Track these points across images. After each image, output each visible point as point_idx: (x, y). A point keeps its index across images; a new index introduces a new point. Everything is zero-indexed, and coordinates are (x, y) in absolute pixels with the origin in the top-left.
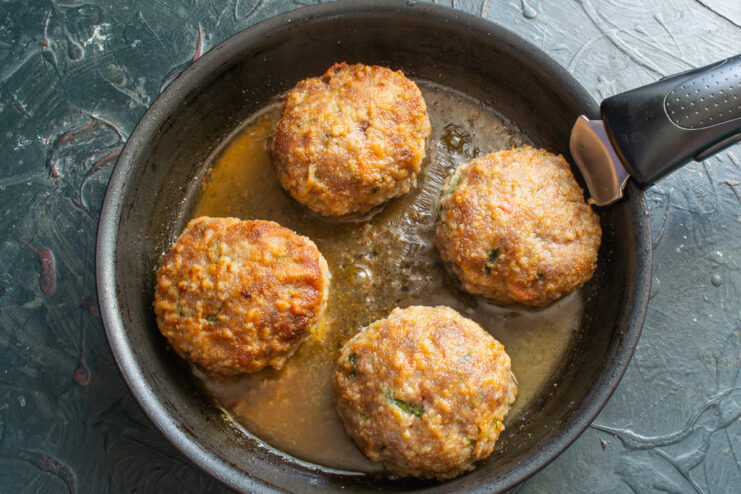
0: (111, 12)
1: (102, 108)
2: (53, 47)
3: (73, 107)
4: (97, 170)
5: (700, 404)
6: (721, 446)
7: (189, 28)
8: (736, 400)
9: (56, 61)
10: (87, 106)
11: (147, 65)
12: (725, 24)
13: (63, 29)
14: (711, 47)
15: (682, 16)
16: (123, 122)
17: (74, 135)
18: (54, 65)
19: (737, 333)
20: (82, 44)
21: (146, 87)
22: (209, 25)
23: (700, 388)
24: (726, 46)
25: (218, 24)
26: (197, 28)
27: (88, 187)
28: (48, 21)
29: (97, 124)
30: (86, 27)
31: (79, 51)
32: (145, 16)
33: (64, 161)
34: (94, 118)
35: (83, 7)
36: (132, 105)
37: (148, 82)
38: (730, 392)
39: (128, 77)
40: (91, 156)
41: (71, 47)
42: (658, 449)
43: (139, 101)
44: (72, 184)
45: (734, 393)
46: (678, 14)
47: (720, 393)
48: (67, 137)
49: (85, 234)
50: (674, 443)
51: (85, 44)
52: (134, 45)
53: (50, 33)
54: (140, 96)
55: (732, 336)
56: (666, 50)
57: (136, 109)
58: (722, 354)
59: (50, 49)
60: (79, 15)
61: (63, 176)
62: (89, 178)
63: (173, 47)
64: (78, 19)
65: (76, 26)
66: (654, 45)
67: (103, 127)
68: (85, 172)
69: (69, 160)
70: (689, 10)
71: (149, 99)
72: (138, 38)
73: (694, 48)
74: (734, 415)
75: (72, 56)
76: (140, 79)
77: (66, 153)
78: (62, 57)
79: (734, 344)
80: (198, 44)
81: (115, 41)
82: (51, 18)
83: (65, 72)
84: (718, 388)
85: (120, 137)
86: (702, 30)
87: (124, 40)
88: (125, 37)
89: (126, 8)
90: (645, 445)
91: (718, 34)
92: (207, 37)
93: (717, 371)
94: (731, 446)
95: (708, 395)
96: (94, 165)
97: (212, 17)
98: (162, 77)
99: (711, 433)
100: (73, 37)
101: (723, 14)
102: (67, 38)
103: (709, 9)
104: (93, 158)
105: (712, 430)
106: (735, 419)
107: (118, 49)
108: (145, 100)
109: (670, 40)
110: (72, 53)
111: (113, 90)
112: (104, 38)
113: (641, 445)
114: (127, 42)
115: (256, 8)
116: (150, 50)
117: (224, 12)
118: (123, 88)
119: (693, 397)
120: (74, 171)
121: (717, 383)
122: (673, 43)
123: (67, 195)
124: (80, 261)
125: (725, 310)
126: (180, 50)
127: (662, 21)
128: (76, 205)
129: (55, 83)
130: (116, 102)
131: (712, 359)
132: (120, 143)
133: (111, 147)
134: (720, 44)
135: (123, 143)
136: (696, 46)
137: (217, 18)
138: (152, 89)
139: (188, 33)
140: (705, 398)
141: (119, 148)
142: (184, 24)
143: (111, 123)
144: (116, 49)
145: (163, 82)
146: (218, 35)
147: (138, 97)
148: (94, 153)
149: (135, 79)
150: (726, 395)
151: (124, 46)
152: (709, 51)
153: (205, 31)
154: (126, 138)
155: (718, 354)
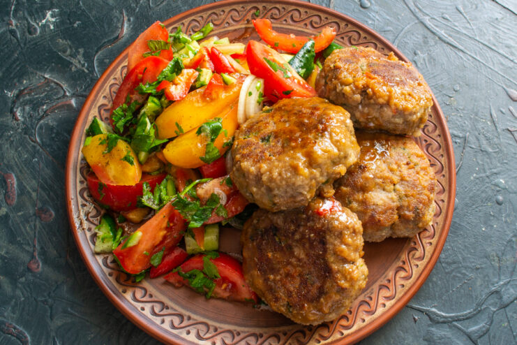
0: (59, 1)
1: (52, 71)
2: (16, 26)
3: (31, 70)
4: (47, 116)
5: (487, 291)
6: (501, 321)
7: (116, 13)
8: (513, 288)
9: (19, 36)
10: (41, 69)
11: (85, 40)
12: (508, 15)
13: (24, 13)
14: (497, 30)
15: (477, 7)
16: (67, 81)
17: (31, 90)
18: (17, 39)
19: (514, 239)
20: (38, 24)
21: (84, 55)
22: (131, 11)
23: (487, 279)
24: (509, 29)
25: (137, 10)
26: (122, 13)
27: (41, 128)
28: (13, 7)
29: (48, 82)
30: (41, 12)
31: (35, 29)
32: (84, 4)
33: (24, 109)
34: (46, 78)
36: (73, 69)
37: (85, 52)
38: (509, 282)
39: (71, 48)
40: (43, 105)
41: (30, 26)
42: (455, 323)
43: (78, 66)
44: (29, 126)
45: (512, 283)
46: (474, 6)
47: (502, 283)
48: (26, 92)
49: (38, 162)
50: (467, 319)
51: (40, 24)
52: (76, 25)
53: (15, 16)
54: (80, 62)
55: (510, 241)
56: (464, 32)
57: (77, 71)
58: (503, 254)
59: (14, 28)
60: (36, 3)
61: (23, 120)
62: (42, 121)
63: (104, 27)
64: (35, 6)
65: (34, 11)
66: (456, 28)
67: (53, 84)
68: (39, 117)
69: (27, 108)
70: (482, 3)
71: (86, 65)
72: (79, 20)
73: (485, 31)
74: (512, 299)
75: (30, 33)
76: (80, 50)
77: (25, 103)
78: (23, 34)
79: (512, 247)
80: (123, 25)
81: (62, 22)
82: (16, 5)
83: (25, 44)
84: (500, 279)
85: (65, 92)
86: (491, 18)
87: (68, 21)
88: (69, 19)
90: (445, 320)
91: (502, 21)
92: (129, 20)
93: (500, 267)
94: (509, 322)
95: (493, 284)
96: (45, 112)
97: (133, 5)
98: (96, 49)
99: (494, 312)
100: (32, 20)
101: (506, 6)
102: (27, 20)
103: (497, 3)
104: (45, 107)
105: (495, 310)
106: (512, 302)
107: (64, 28)
108: (84, 66)
109: (468, 25)
110: (31, 30)
111: (60, 58)
112: (54, 20)
113: (442, 320)
114: (71, 23)
116: (87, 29)
117: (142, 2)
118: (67, 57)
119: (481, 285)
120: (31, 116)
121: (499, 275)
122: (470, 27)
123: (26, 133)
124: (34, 181)
125: (506, 222)
126: (109, 28)
127: (463, 11)
128: (32, 141)
129: (18, 52)
130: (62, 66)
131: (496, 258)
132: (64, 96)
133: (58, 99)
134: (505, 28)
135: (67, 96)
136: (487, 30)
137: (137, 6)
138: (88, 57)
139: (115, 17)
140: (490, 286)
141: (64, 100)
142: (112, 10)
143: (58, 82)
144: (62, 28)
145: (97, 52)
146: (137, 18)
147: (78, 63)
148: (45, 103)
149: (76, 50)
150: (506, 284)
151: (68, 26)
152: (496, 33)
153: (127, 15)
154: (69, 92)
155: (500, 254)
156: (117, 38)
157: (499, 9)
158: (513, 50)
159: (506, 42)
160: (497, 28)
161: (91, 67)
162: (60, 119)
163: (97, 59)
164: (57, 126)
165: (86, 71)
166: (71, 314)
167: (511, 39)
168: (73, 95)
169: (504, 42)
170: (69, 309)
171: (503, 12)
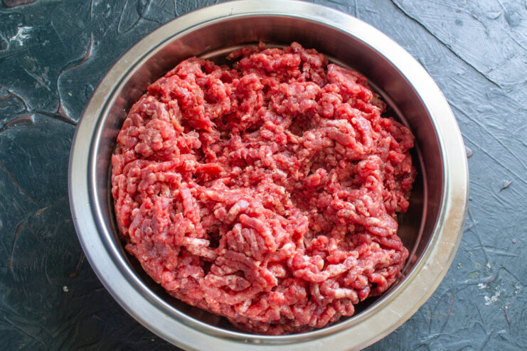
0: (31, 19)
1: (16, 86)
4: (6, 129)
5: (414, 343)
7: (85, 36)
8: (442, 342)
10: (6, 84)
11: (52, 59)
12: (470, 71)
14: (456, 85)
15: (439, 61)
16: (30, 97)
19: (449, 294)
20: (8, 40)
21: (48, 74)
22: (99, 35)
23: (417, 330)
24: (469, 85)
25: (105, 35)
26: (90, 36)
29: (11, 97)
30: (13, 28)
31: (5, 45)
32: (54, 24)
34: (9, 93)
35: (13, 14)
36: (37, 86)
37: (50, 71)
38: (438, 337)
39: (37, 66)
40: (4, 118)
41: (1, 41)
43: (43, 84)
45: (441, 337)
46: (437, 60)
47: (431, 336)
51: (11, 40)
52: (44, 44)
54: (44, 80)
55: (445, 295)
57: (40, 89)
58: (436, 308)
60: (9, 19)
62: (1, 134)
63: (71, 48)
64: (8, 22)
65: (6, 26)
67: (15, 99)
70: (445, 57)
71: (50, 83)
72: (47, 39)
73: (445, 85)
75: (0, 47)
76: (45, 68)
79: (446, 302)
80: (89, 48)
81: (32, 40)
84: (430, 333)
85: (26, 107)
86: (452, 73)
87: (37, 40)
88: (38, 38)
89: (42, 17)
91: (464, 77)
92: (96, 44)
93: (431, 320)
95: (422, 337)
96: (5, 125)
97: (102, 29)
98: (61, 68)
100: (3, 35)
103: (460, 58)
104: (5, 120)
107: (33, 46)
108: (47, 84)
110: (1, 45)
111: (26, 74)
112: (24, 37)
114: (40, 42)
115: (133, 26)
116: (55, 49)
117: (110, 26)
118: (32, 73)
119: (410, 337)
121: (430, 329)
126: (76, 50)
127: (425, 63)
130: (26, 82)
131: (428, 311)
132: (25, 111)
133: (19, 114)
134: (465, 84)
135: (28, 112)
136: (447, 84)
137: (105, 30)
138: (53, 76)
139: (84, 39)
140: (419, 338)
141: (24, 115)
142: (80, 32)
143: (21, 97)
144: (31, 46)
145: (61, 72)
146: (104, 42)
147: (42, 80)
148: (6, 117)
149: (42, 67)
150: (435, 338)
151: (38, 44)
152: (456, 88)
153: (95, 39)
154: (30, 108)
155: (433, 307)
156: (82, 60)
157: (461, 64)
158: (471, 106)
159: (465, 98)
160: (458, 84)
161: (54, 87)
162: (19, 133)
163: (61, 79)
164: (15, 140)
165: (49, 89)
166: (6, 322)
167: (470, 95)
168: (33, 112)
169: (462, 97)
170: (5, 317)
171: (465, 67)
